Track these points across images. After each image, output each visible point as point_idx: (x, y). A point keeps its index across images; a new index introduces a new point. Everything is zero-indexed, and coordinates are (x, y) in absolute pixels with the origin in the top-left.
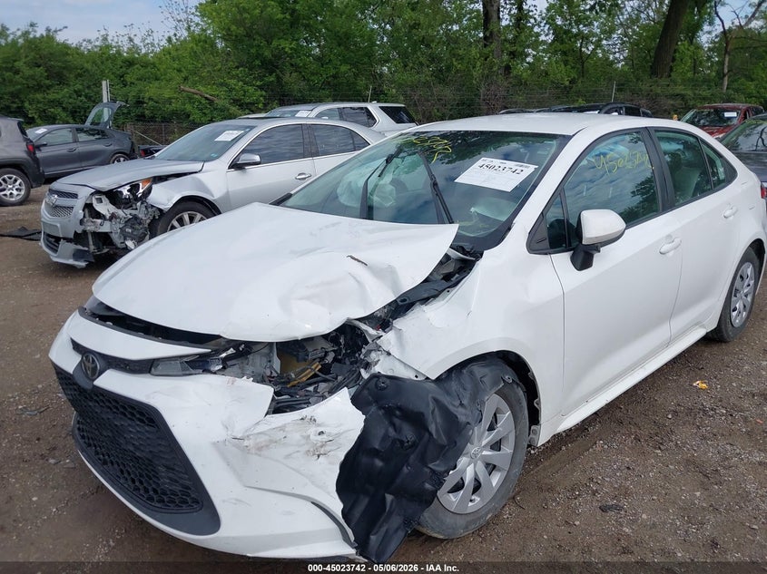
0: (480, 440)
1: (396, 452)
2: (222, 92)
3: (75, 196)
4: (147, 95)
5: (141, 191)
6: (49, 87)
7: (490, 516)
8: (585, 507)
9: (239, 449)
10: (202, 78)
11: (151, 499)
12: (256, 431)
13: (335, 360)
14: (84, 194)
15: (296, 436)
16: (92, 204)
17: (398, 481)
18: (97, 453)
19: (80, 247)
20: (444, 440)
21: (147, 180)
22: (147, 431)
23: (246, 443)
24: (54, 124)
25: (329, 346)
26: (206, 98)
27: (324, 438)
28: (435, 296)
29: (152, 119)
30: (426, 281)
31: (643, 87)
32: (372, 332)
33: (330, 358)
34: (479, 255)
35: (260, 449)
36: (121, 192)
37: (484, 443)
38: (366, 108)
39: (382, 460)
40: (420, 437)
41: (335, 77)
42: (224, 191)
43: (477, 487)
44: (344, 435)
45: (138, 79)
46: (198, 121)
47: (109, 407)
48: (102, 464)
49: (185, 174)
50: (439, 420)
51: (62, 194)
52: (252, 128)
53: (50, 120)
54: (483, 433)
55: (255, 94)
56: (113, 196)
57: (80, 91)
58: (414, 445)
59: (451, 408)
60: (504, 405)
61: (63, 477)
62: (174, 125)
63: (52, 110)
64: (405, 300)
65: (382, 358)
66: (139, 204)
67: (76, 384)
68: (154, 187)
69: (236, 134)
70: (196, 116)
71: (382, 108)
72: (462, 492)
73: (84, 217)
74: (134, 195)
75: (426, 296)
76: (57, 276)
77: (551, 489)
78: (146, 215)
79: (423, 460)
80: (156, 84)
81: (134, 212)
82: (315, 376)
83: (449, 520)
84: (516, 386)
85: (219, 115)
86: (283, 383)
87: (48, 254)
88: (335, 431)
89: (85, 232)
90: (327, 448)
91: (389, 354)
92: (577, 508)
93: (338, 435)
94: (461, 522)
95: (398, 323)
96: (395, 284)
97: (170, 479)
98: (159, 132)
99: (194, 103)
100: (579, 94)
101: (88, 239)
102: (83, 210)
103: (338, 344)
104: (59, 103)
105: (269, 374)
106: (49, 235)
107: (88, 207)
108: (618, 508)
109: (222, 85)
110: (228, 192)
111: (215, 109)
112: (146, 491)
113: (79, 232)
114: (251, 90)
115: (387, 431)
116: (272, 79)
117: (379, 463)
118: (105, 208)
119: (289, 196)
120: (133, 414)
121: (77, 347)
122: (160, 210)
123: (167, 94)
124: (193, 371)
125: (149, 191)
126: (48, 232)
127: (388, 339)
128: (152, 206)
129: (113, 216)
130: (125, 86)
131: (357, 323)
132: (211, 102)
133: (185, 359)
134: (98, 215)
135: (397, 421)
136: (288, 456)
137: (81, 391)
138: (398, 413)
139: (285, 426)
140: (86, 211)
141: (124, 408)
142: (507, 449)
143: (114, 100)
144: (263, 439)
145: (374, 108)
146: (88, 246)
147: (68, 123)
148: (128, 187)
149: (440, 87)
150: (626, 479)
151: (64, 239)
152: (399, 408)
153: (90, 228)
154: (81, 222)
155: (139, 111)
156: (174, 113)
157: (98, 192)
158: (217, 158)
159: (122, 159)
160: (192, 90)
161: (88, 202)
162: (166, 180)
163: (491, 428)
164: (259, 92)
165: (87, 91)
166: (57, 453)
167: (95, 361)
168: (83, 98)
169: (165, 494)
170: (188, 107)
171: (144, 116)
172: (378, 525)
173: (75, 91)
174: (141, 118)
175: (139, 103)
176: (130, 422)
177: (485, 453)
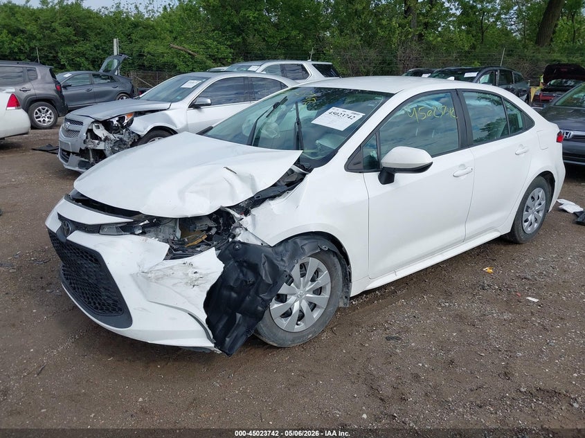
0: (304, 287)
1: (244, 288)
2: (201, 49)
3: (81, 123)
4: (146, 50)
5: (126, 121)
6: (76, 42)
7: (310, 336)
8: (377, 337)
9: (145, 278)
10: (187, 38)
11: (97, 308)
12: (156, 269)
13: (217, 233)
14: (87, 122)
15: (180, 274)
16: (92, 130)
17: (243, 305)
18: (71, 283)
19: (83, 159)
20: (270, 281)
21: (130, 114)
22: (94, 267)
23: (149, 275)
24: (79, 70)
25: (211, 224)
26: (189, 54)
27: (197, 275)
28: (279, 195)
29: (150, 68)
30: (275, 185)
31: (527, 54)
32: (237, 215)
33: (213, 231)
34: (310, 171)
35: (158, 279)
36: (112, 122)
37: (307, 289)
38: (302, 65)
39: (236, 293)
40: (257, 279)
41: (287, 39)
42: (185, 123)
43: (301, 317)
44: (210, 275)
45: (141, 38)
46: (182, 70)
47: (75, 253)
48: (74, 290)
49: (157, 111)
50: (267, 268)
51: (73, 122)
52: (207, 79)
53: (77, 67)
54: (307, 283)
55: (225, 51)
56: (107, 124)
57: (98, 45)
58: (253, 284)
59: (275, 262)
60: (323, 267)
61: (54, 300)
62: (166, 74)
63: (78, 59)
64: (259, 197)
65: (242, 232)
66: (124, 130)
67: (58, 239)
68: (135, 119)
69: (196, 82)
70: (181, 66)
71: (314, 65)
72: (290, 318)
73: (87, 138)
74: (121, 124)
75: (272, 194)
76: (68, 179)
77: (358, 325)
78: (129, 138)
79: (257, 293)
80: (153, 42)
81: (121, 136)
82: (202, 241)
83: (280, 334)
84: (332, 256)
85: (198, 66)
86: (181, 244)
87: (62, 163)
88: (204, 272)
89: (87, 149)
90: (199, 282)
91: (246, 230)
92: (371, 337)
93: (207, 274)
94: (289, 337)
95: (254, 211)
96: (253, 185)
97: (107, 296)
98: (154, 78)
99: (180, 57)
100: (476, 57)
101: (89, 154)
102: (86, 134)
103: (218, 223)
104: (83, 54)
105: (172, 238)
106: (63, 150)
107: (90, 131)
108: (397, 339)
109: (201, 43)
110: (187, 124)
111: (196, 62)
112: (95, 303)
113: (83, 148)
114: (223, 48)
115: (239, 275)
116: (239, 40)
117: (234, 295)
118: (101, 132)
119: (211, 128)
120: (87, 257)
121: (61, 217)
122: (139, 135)
123: (161, 49)
124: (123, 233)
125: (132, 121)
126: (63, 148)
127: (247, 221)
128: (133, 132)
129: (106, 139)
130: (131, 42)
131: (229, 210)
132: (193, 57)
133: (119, 225)
134: (96, 137)
135: (245, 270)
136: (174, 285)
137: (61, 243)
138: (245, 264)
139: (173, 266)
140: (89, 134)
141: (83, 253)
142: (326, 295)
143: (121, 53)
144: (161, 273)
145: (308, 65)
146: (89, 158)
147: (89, 70)
148: (117, 119)
149: (367, 49)
150: (411, 323)
151: (73, 153)
152: (245, 262)
153: (90, 146)
154: (85, 142)
155: (140, 62)
156: (165, 64)
157: (97, 121)
158: (181, 100)
159: (125, 97)
160: (179, 48)
161: (90, 128)
162: (144, 114)
163: (313, 280)
164: (229, 50)
165: (103, 46)
166: (52, 286)
167: (69, 225)
168: (100, 51)
169: (104, 305)
170: (176, 60)
171: (144, 66)
172: (231, 332)
173: (95, 46)
174: (142, 67)
175: (141, 55)
176: (85, 261)
177: (308, 295)
